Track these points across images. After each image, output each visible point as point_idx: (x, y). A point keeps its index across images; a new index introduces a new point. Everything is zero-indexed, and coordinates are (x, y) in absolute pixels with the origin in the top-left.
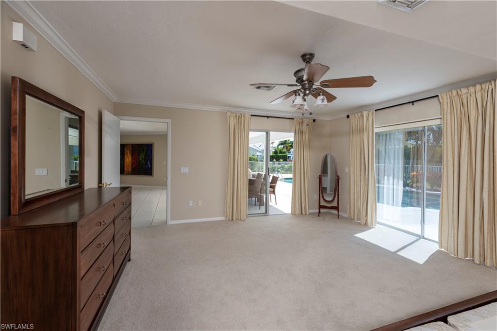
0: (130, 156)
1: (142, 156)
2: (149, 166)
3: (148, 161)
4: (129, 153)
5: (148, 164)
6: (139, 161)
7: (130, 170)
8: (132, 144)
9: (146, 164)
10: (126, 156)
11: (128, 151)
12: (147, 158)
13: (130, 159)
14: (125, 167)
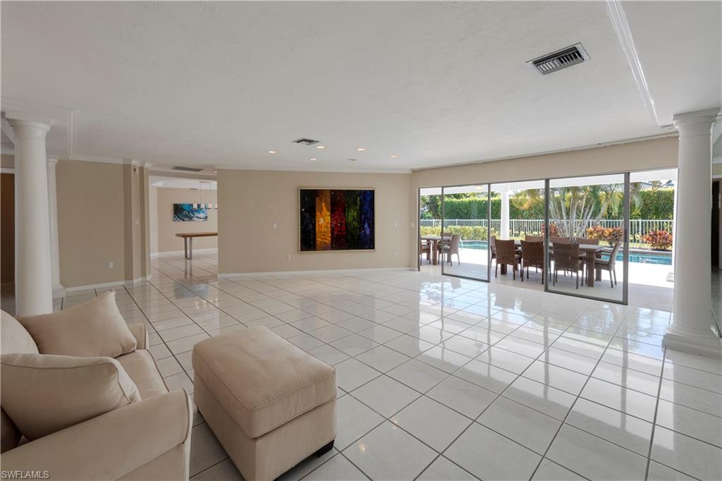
0: (329, 213)
1: (352, 214)
2: (368, 232)
3: (365, 222)
4: (324, 208)
5: (364, 229)
6: (346, 224)
7: (328, 241)
8: (332, 191)
9: (362, 228)
10: (318, 213)
11: (323, 204)
12: (363, 217)
13: (329, 218)
14: (318, 235)
